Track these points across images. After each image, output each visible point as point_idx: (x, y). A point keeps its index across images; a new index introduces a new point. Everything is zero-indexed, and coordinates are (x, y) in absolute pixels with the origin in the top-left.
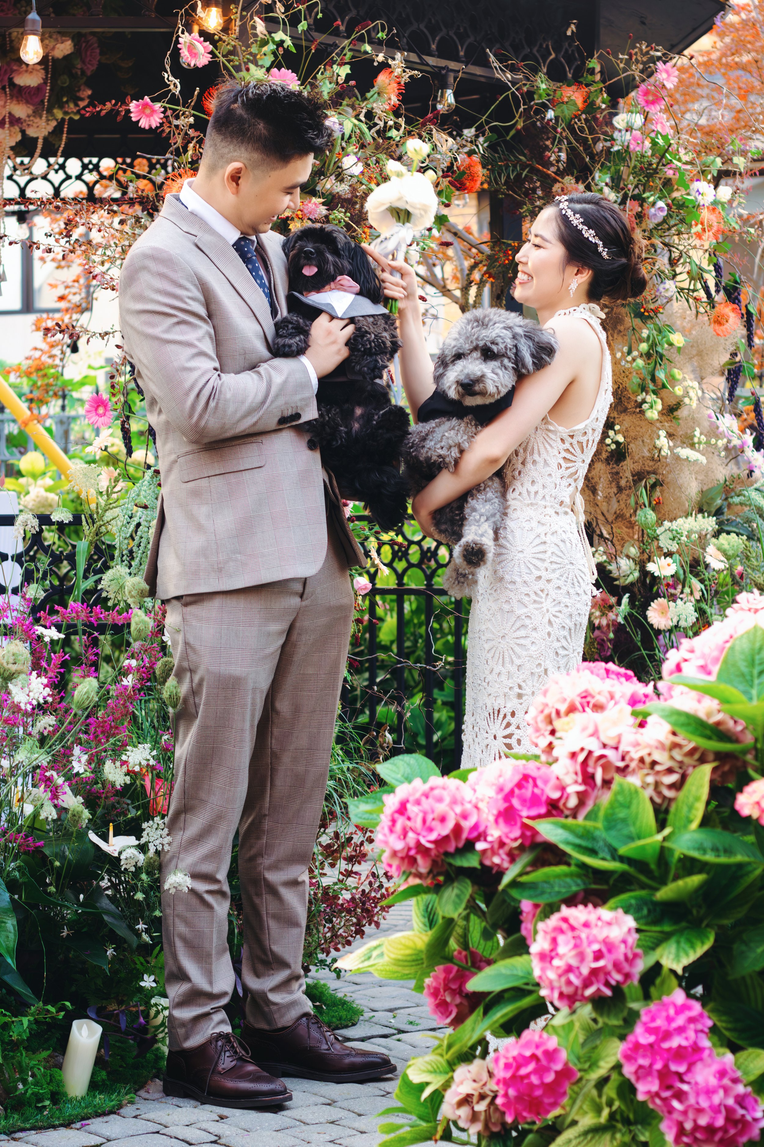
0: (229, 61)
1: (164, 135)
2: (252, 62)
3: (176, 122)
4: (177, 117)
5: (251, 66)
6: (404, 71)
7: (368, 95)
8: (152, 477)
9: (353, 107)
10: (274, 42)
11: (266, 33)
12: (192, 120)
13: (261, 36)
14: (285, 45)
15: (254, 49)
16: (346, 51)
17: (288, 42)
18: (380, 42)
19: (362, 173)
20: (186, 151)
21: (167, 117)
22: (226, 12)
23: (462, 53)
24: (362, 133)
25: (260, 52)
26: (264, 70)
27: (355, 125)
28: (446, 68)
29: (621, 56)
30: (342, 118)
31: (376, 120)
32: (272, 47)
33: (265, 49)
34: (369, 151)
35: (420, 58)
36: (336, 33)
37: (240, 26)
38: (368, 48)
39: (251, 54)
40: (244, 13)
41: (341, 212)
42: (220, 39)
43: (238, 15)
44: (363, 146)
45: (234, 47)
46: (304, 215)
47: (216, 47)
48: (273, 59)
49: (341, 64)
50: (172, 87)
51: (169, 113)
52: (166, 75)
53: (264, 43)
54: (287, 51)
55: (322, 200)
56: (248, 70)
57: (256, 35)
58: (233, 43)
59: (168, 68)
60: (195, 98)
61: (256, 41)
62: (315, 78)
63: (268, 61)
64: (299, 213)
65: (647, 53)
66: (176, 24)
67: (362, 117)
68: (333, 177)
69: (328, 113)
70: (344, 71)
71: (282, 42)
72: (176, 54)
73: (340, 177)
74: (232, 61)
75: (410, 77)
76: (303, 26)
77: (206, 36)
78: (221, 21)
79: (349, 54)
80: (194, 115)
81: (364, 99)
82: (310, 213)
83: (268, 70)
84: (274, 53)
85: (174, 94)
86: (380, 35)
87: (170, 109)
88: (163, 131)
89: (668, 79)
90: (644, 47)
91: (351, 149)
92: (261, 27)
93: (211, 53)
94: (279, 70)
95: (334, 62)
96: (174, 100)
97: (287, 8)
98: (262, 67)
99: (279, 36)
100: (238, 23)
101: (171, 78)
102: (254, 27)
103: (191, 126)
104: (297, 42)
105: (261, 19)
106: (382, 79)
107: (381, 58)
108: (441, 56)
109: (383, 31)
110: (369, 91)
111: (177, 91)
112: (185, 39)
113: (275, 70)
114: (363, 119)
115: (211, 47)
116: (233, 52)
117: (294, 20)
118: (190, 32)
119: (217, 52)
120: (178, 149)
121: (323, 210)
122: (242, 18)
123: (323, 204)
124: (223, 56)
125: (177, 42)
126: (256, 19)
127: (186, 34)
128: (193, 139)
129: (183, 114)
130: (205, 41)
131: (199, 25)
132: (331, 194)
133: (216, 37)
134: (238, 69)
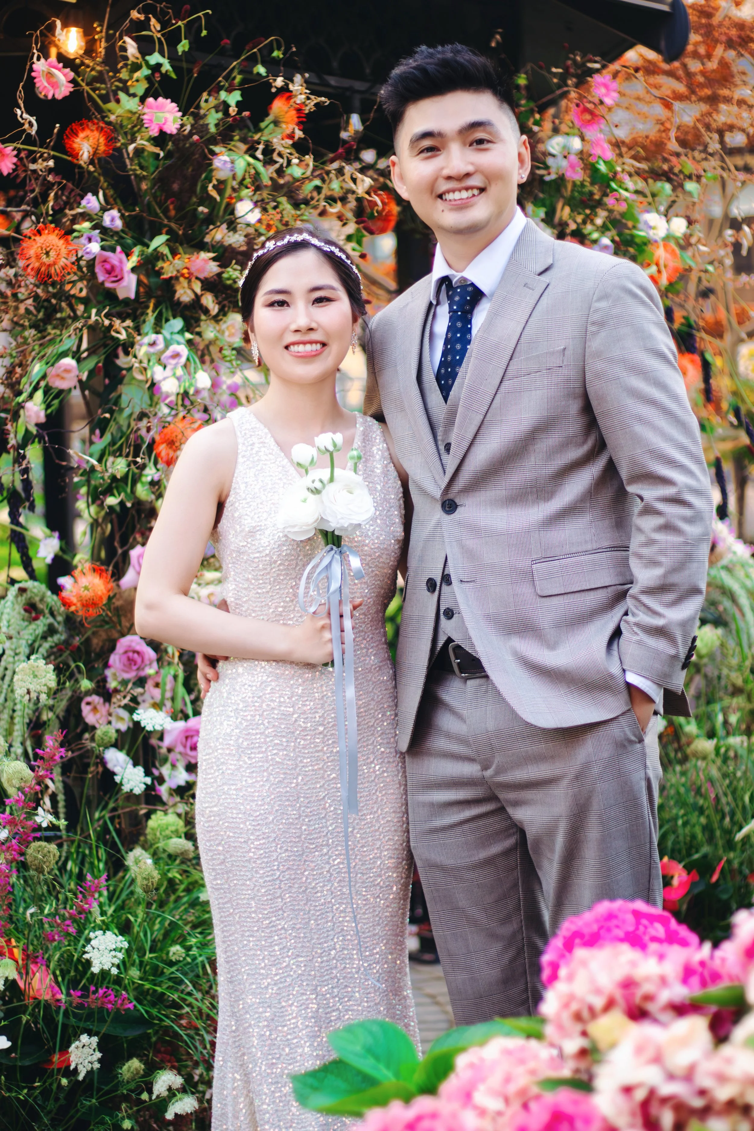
0: (94, 90)
1: (19, 180)
2: (122, 90)
3: (32, 167)
4: (34, 161)
5: (122, 95)
6: (308, 98)
7: (263, 125)
8: (16, 597)
9: (243, 140)
10: (149, 66)
11: (139, 55)
12: (51, 163)
13: (132, 59)
14: (163, 70)
15: (124, 75)
16: (235, 73)
17: (167, 67)
18: (276, 62)
19: (260, 221)
20: (45, 201)
21: (21, 159)
22: (88, 32)
23: (368, 71)
24: (257, 173)
25: (131, 78)
26: (137, 100)
27: (249, 164)
28: (350, 89)
29: (554, 70)
30: (235, 157)
31: (275, 157)
32: (145, 71)
33: (136, 75)
34: (265, 194)
35: (320, 77)
36: (223, 52)
37: (106, 48)
38: (261, 70)
39: (120, 80)
40: (111, 32)
41: (235, 270)
42: (83, 64)
43: (104, 34)
44: (258, 188)
45: (100, 72)
46: (190, 274)
47: (78, 74)
48: (147, 86)
49: (230, 91)
50: (26, 126)
51: (23, 155)
52: (19, 112)
53: (137, 67)
54: (165, 76)
55: (212, 255)
56: (118, 101)
57: (126, 58)
58: (98, 68)
59: (21, 102)
60: (54, 136)
61: (126, 65)
62: (198, 107)
63: (140, 88)
64: (185, 271)
65: (583, 64)
66: (30, 48)
67: (259, 154)
68: (224, 226)
69: (217, 149)
70: (234, 98)
71: (159, 65)
72: (31, 83)
73: (232, 226)
74: (99, 89)
75: (316, 105)
76: (183, 46)
77: (64, 60)
78: (83, 44)
79: (239, 78)
80: (54, 157)
81: (258, 130)
82: (198, 270)
83: (143, 100)
84: (148, 78)
85: (29, 135)
86: (275, 54)
87: (24, 149)
88: (17, 176)
89: (607, 95)
90: (578, 58)
91: (246, 192)
92: (132, 48)
93: (73, 81)
94: (156, 99)
95: (220, 88)
96: (29, 140)
97: (164, 25)
98: (134, 95)
99: (155, 58)
100: (103, 44)
101: (25, 116)
102: (124, 49)
103: (50, 171)
104: (177, 64)
105: (132, 38)
106: (278, 106)
107: (279, 82)
108: (344, 75)
109: (279, 49)
110: (263, 121)
111: (33, 132)
112: (40, 66)
113: (151, 100)
114: (260, 157)
115: (72, 75)
116: (100, 78)
117: (173, 39)
118: (47, 57)
119: (79, 79)
120: (35, 198)
121: (213, 268)
122: (109, 38)
123: (214, 259)
124: (88, 84)
125: (31, 70)
126: (127, 39)
127: (42, 60)
128: (53, 185)
129: (41, 156)
130: (65, 67)
131: (57, 46)
132: (222, 246)
133: (78, 61)
134: (106, 99)
